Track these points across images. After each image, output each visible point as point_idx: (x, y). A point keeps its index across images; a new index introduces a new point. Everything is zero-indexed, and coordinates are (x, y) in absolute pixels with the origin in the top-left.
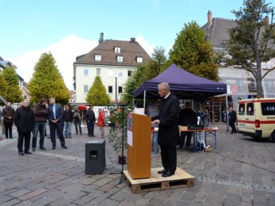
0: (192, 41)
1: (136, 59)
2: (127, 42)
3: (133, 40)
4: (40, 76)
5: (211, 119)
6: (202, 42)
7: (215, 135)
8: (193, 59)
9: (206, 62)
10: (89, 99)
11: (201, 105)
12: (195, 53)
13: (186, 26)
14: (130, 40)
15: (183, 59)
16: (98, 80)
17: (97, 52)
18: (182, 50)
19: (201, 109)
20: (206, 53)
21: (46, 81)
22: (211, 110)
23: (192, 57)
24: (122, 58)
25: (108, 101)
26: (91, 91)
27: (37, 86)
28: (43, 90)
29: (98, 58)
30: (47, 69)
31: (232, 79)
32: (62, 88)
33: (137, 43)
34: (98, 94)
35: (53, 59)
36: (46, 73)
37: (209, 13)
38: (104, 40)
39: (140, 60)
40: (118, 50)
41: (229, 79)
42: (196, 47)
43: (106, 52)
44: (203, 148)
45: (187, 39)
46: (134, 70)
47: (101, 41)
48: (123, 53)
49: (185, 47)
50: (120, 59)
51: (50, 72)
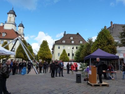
0: (105, 36)
1: (79, 42)
2: (75, 34)
3: (78, 34)
4: (42, 49)
5: (115, 68)
6: (109, 36)
7: (116, 74)
8: (105, 43)
9: (111, 44)
10: (61, 59)
11: (109, 62)
12: (106, 41)
13: (102, 30)
14: (76, 34)
15: (101, 43)
16: (64, 51)
17: (63, 39)
18: (100, 40)
19: (110, 64)
20: (111, 41)
21: (44, 51)
22: (114, 64)
23: (105, 42)
24: (73, 41)
25: (69, 59)
26: (61, 55)
27: (41, 53)
28: (43, 55)
29: (64, 42)
30: (45, 46)
31: (124, 51)
32: (50, 54)
33: (79, 35)
34: (64, 57)
35: (47, 43)
36: (45, 48)
37: (111, 22)
38: (66, 34)
39: (81, 42)
40: (72, 38)
41: (122, 51)
42: (106, 38)
43: (67, 39)
44: (111, 79)
45: (102, 35)
46: (79, 47)
47: (65, 35)
48: (74, 40)
49: (102, 38)
50: (73, 42)
51: (46, 48)
